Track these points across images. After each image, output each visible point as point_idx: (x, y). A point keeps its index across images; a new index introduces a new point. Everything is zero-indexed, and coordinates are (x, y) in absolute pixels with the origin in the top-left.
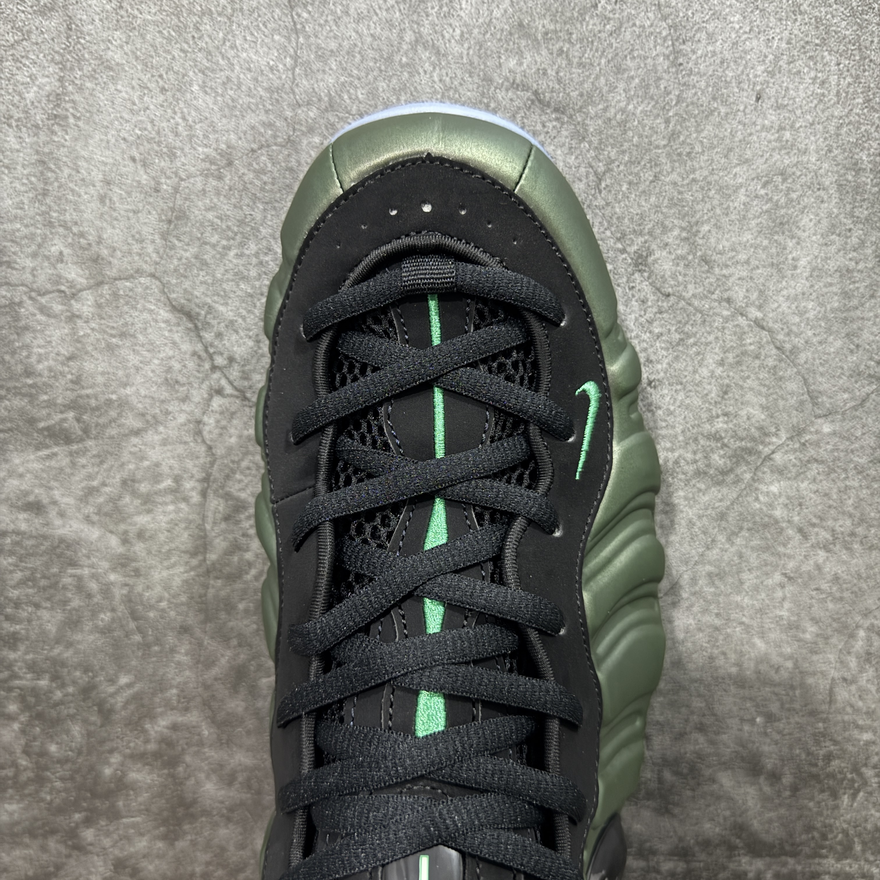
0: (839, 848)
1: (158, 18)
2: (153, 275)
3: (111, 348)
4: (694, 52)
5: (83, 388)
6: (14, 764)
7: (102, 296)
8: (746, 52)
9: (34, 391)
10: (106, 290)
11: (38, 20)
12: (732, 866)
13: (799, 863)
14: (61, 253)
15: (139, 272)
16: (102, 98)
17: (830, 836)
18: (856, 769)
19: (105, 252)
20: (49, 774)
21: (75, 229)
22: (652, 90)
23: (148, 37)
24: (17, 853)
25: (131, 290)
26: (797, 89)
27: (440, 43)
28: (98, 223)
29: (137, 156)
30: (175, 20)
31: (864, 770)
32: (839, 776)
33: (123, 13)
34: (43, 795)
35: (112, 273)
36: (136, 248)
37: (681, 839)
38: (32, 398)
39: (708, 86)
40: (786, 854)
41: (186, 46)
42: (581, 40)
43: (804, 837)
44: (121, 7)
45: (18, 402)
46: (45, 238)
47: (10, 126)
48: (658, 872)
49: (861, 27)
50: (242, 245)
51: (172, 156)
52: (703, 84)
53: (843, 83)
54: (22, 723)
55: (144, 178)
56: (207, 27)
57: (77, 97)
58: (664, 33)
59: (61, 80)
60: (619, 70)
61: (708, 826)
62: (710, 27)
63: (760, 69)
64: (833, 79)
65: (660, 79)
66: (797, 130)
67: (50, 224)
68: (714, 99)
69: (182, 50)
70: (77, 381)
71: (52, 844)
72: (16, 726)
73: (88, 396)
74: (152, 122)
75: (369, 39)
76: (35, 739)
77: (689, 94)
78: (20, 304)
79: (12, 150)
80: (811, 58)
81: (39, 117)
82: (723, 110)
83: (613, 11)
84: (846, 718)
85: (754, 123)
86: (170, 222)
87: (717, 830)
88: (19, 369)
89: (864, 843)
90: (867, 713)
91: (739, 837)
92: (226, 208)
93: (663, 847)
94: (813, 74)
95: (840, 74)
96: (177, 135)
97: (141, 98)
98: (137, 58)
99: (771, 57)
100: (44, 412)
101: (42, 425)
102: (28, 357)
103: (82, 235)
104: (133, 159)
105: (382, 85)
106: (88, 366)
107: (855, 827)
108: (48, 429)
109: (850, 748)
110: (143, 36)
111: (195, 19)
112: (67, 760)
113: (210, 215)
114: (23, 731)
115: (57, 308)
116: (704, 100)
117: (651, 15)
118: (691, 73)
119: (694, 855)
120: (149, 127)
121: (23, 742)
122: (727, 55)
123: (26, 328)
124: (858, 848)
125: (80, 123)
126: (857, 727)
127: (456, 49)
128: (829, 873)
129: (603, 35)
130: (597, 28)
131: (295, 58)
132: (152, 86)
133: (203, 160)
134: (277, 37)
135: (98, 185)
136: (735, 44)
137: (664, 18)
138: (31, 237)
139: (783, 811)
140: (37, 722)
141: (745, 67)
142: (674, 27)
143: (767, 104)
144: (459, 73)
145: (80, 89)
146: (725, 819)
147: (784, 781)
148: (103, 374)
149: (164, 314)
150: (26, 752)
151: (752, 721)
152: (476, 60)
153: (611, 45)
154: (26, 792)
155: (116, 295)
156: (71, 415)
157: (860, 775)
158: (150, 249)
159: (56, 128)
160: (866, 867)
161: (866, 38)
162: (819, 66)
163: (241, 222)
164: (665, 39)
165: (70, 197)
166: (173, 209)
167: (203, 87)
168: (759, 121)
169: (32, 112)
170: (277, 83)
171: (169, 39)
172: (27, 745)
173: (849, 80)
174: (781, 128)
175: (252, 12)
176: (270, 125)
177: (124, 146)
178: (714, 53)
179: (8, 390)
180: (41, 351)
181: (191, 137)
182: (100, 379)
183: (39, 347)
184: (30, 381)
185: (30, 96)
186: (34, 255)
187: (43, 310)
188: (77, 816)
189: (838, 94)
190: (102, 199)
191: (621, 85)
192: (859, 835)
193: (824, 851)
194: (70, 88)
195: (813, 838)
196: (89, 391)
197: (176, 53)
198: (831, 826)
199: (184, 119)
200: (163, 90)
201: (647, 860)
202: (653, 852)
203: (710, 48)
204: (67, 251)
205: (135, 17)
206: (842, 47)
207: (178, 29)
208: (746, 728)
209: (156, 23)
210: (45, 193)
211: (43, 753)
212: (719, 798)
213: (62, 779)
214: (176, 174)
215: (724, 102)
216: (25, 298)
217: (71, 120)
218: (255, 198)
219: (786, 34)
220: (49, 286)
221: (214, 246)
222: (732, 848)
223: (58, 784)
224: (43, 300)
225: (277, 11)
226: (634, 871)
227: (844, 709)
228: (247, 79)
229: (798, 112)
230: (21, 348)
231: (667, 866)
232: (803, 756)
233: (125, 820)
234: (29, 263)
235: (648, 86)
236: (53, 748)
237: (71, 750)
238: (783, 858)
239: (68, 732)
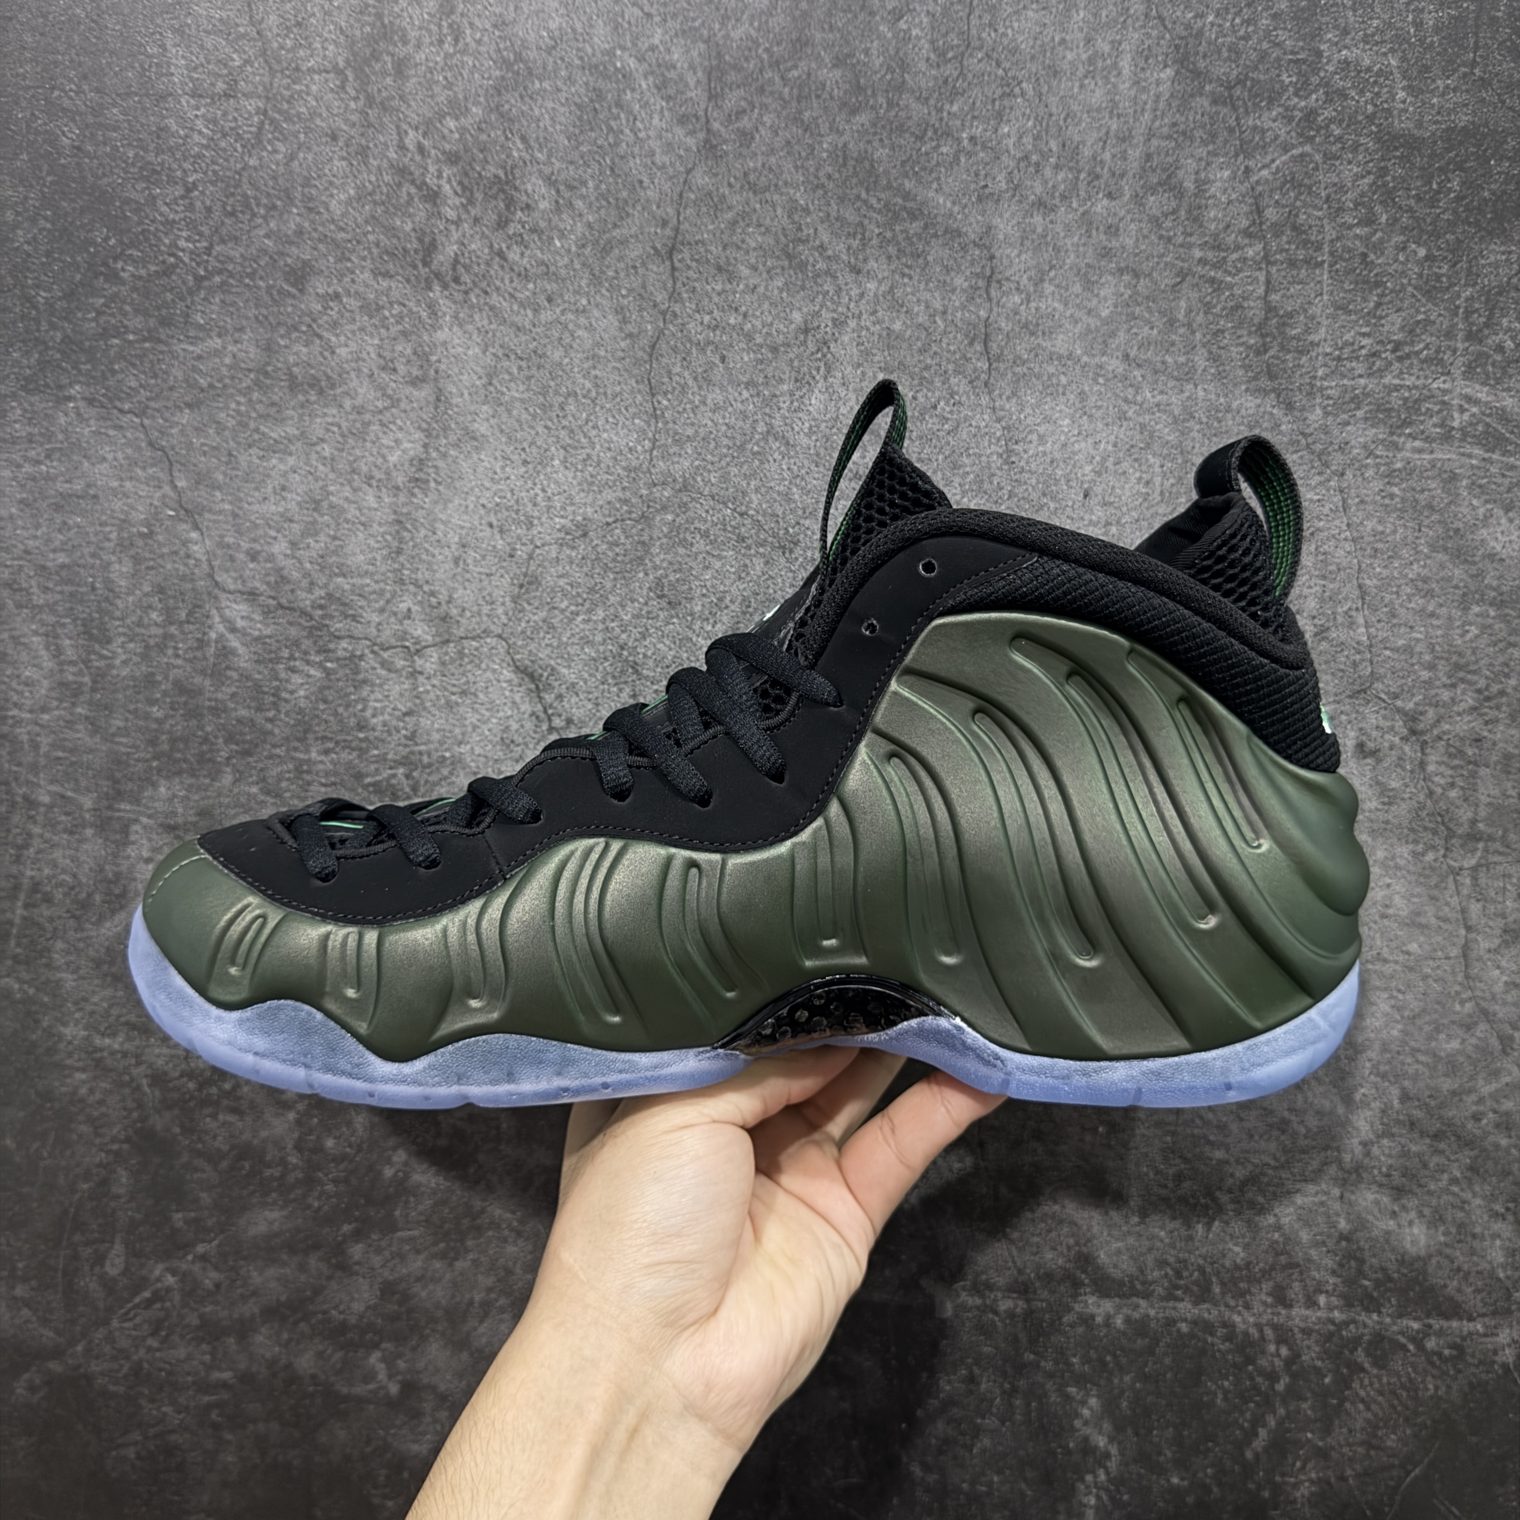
0: (1195, 1288)
1: (525, 396)
2: (500, 636)
3: (450, 706)
4: (1025, 451)
5: (417, 744)
6: (283, 1162)
7: (446, 653)
8: (1074, 453)
9: (364, 745)
10: (451, 648)
11: (409, 390)
12: (1077, 1307)
13: (1152, 1307)
14: (409, 610)
15: (487, 632)
16: (465, 466)
17: (1185, 1274)
18: (1209, 1194)
19: (454, 612)
20: (320, 1174)
21: (426, 588)
22: (986, 486)
23: (515, 412)
24: (272, 1272)
25: (477, 649)
26: (1123, 488)
27: (789, 435)
28: (450, 583)
29: (495, 523)
30: (541, 399)
31: (1218, 1194)
32: (1191, 1201)
33: (491, 389)
34: (310, 1200)
35: (461, 632)
36: (486, 609)
37: (1020, 1272)
38: (362, 752)
39: (1038, 482)
40: (1137, 1294)
41: (549, 424)
42: (921, 438)
43: (1156, 1274)
44: (490, 384)
45: (346, 756)
46: (394, 594)
47: (370, 485)
48: (996, 1313)
49: (1183, 434)
50: (590, 611)
51: (530, 525)
52: (1034, 481)
53: (1167, 484)
54: (298, 1113)
55: (500, 544)
56: (571, 408)
57: (441, 464)
58: (998, 434)
59: (425, 446)
60: (955, 466)
61: (1049, 1255)
62: (1042, 429)
63: (1088, 469)
64: (1158, 480)
65: (993, 475)
66: (1123, 526)
67: (402, 582)
68: (1044, 495)
69: (546, 427)
70: (412, 737)
71: (314, 1262)
72: (291, 1116)
73: (421, 753)
74: (512, 491)
75: (724, 428)
76: (311, 1131)
77: (1020, 490)
78: (361, 657)
79: (370, 509)
80: (1136, 460)
81: (400, 480)
82: (1052, 505)
83: (951, 412)
84: (1196, 1131)
85: (1082, 519)
86: (521, 586)
87: (1060, 1261)
88: (353, 722)
89: (1223, 1284)
90: (1218, 1127)
91: (1084, 1272)
92: (578, 575)
93: (1001, 1281)
94: (1138, 475)
95: (1164, 475)
96: (535, 505)
97: (503, 468)
98: (502, 431)
99: (1098, 458)
100: (373, 767)
101: (368, 780)
102: (363, 710)
103: (432, 594)
104: (491, 525)
105: (734, 470)
106: (425, 722)
107: (1212, 1264)
108: (374, 784)
109: (1202, 1167)
110: (509, 411)
111: (561, 399)
112: (344, 1158)
113: (562, 582)
114: (298, 1122)
115: (400, 663)
116: (1034, 496)
117: (986, 417)
118: (1022, 471)
119: (1035, 1292)
120: (509, 495)
121: (296, 1135)
122: (1057, 455)
123: (365, 681)
124: (1217, 1290)
125: (441, 488)
126: (1209, 1142)
127: (805, 441)
128: (1185, 1320)
129: (941, 434)
130: (936, 427)
131: (654, 441)
132: (515, 457)
133: (559, 530)
134: (637, 421)
135: (454, 547)
136: (1064, 445)
137: (999, 420)
138: (382, 592)
139: (1131, 1240)
140: (316, 1112)
141: (1074, 466)
142: (1007, 428)
143: (1093, 501)
144: (806, 462)
145: (444, 456)
146: (1069, 1248)
147: (1132, 1203)
148: (438, 730)
149: (507, 674)
150: (298, 1147)
151: (1095, 1130)
152: (822, 451)
153: (948, 443)
154: (292, 1196)
155: (461, 654)
156: (401, 770)
157: (1215, 1200)
158: (500, 611)
159: (416, 490)
160: (1227, 1314)
161: (1188, 444)
162: (1144, 468)
163: (592, 590)
164: (999, 440)
165: (424, 557)
166: (525, 575)
167: (564, 462)
168: (1087, 517)
169: (394, 474)
170: (635, 463)
171: (534, 416)
172: (300, 1139)
173: (1172, 481)
174: (1108, 524)
175: (615, 396)
176: (626, 501)
177: (482, 512)
178: (1044, 453)
179: (337, 743)
180: (378, 705)
181: (549, 508)
182: (436, 736)
183: (376, 701)
184: (361, 735)
185: (393, 459)
186: (382, 610)
187: (384, 664)
188: (346, 1228)
189: (1162, 493)
190: (456, 561)
191: (957, 480)
192: (1218, 1274)
193: (1179, 1293)
194: (434, 455)
195: (1166, 1275)
196: (423, 748)
197: (540, 429)
198: (1185, 1261)
199: (543, 490)
200: (525, 463)
201: (983, 1297)
202: (990, 1287)
203: (1041, 449)
204: (415, 608)
205: (503, 394)
206: (1165, 452)
207: (543, 407)
208: (1088, 1138)
209: (522, 401)
210: (399, 552)
211: (319, 1149)
212: (1061, 1222)
213: (335, 1181)
214: (532, 541)
215: (1054, 498)
216: (367, 651)
217: (432, 484)
218: (606, 568)
219: (1112, 438)
220: (393, 642)
221: (563, 611)
222: (1077, 1284)
223: (330, 1187)
224: (385, 655)
225: (639, 397)
226: (970, 1310)
227: (1193, 1121)
228: (606, 457)
229: (1124, 509)
230: (356, 701)
231: (1005, 1305)
232: (1151, 1175)
233: (400, 1234)
234: (375, 618)
235: (982, 481)
236: (330, 1143)
237: (350, 1146)
238: (1135, 1299)
239: (349, 1124)
